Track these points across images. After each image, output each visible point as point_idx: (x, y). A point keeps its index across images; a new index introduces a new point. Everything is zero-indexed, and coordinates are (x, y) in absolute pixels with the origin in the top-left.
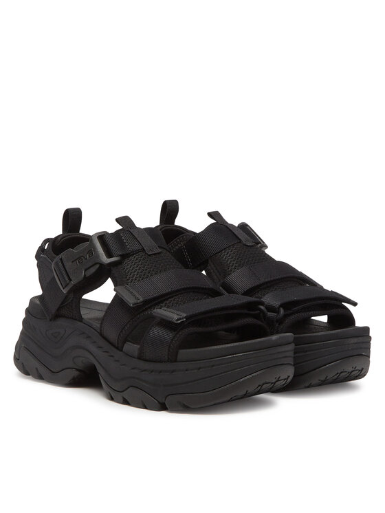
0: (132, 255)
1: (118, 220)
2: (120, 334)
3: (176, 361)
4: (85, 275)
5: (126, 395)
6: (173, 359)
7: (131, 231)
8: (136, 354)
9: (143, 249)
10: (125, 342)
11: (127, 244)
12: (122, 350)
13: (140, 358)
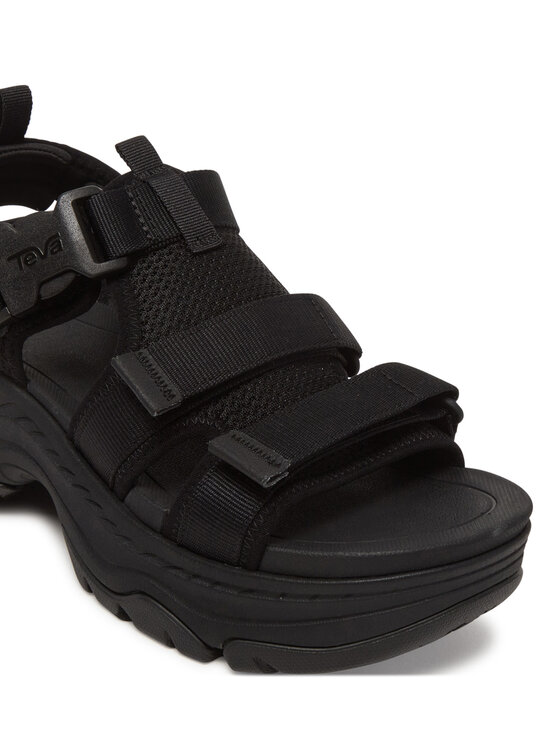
0: (154, 252)
1: (123, 149)
2: (120, 467)
3: (257, 569)
4: (39, 296)
5: (127, 603)
6: (253, 563)
7: (154, 183)
8: (158, 522)
9: (181, 235)
10: (133, 486)
11: (142, 220)
12: (123, 501)
13: (166, 534)
